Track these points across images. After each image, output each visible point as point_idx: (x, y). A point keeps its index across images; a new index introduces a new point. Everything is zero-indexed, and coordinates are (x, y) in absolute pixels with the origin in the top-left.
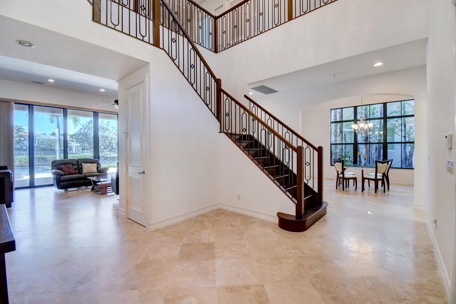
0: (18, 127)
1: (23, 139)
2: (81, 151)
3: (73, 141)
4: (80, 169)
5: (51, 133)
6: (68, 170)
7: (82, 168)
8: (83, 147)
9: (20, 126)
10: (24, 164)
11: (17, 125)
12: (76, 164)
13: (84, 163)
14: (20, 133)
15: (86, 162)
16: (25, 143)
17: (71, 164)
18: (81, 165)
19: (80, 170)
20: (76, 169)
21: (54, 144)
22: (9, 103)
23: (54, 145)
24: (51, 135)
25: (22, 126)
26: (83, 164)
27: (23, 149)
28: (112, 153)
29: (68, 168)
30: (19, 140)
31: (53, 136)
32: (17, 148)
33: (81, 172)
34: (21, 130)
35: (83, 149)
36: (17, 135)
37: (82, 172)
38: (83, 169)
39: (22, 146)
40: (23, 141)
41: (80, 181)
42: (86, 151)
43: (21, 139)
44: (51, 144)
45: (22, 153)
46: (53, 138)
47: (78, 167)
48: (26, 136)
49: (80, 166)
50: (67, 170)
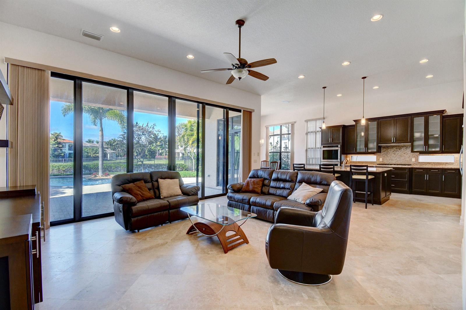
0: (57, 134)
1: (61, 146)
2: (115, 158)
3: (108, 148)
4: (156, 188)
5: (88, 141)
6: (141, 192)
7: (158, 188)
8: (117, 154)
9: (58, 133)
10: (63, 172)
11: (56, 132)
12: (149, 179)
13: (161, 178)
14: (59, 140)
15: (163, 177)
16: (63, 150)
17: (143, 182)
18: (157, 181)
19: (157, 191)
20: (149, 189)
21: (90, 150)
22: (43, 72)
23: (90, 152)
24: (87, 142)
25: (60, 133)
26: (160, 181)
27: (61, 156)
28: (145, 160)
29: (139, 187)
30: (58, 147)
31: (89, 143)
32: (55, 155)
33: (157, 195)
34: (60, 137)
35: (117, 156)
36: (56, 142)
37: (160, 194)
38: (161, 190)
39: (61, 153)
40: (61, 147)
41: (162, 212)
42: (120, 158)
43: (59, 146)
44: (87, 151)
45: (61, 160)
46: (89, 145)
47: (153, 185)
48: (64, 143)
49: (155, 183)
50: (139, 192)
